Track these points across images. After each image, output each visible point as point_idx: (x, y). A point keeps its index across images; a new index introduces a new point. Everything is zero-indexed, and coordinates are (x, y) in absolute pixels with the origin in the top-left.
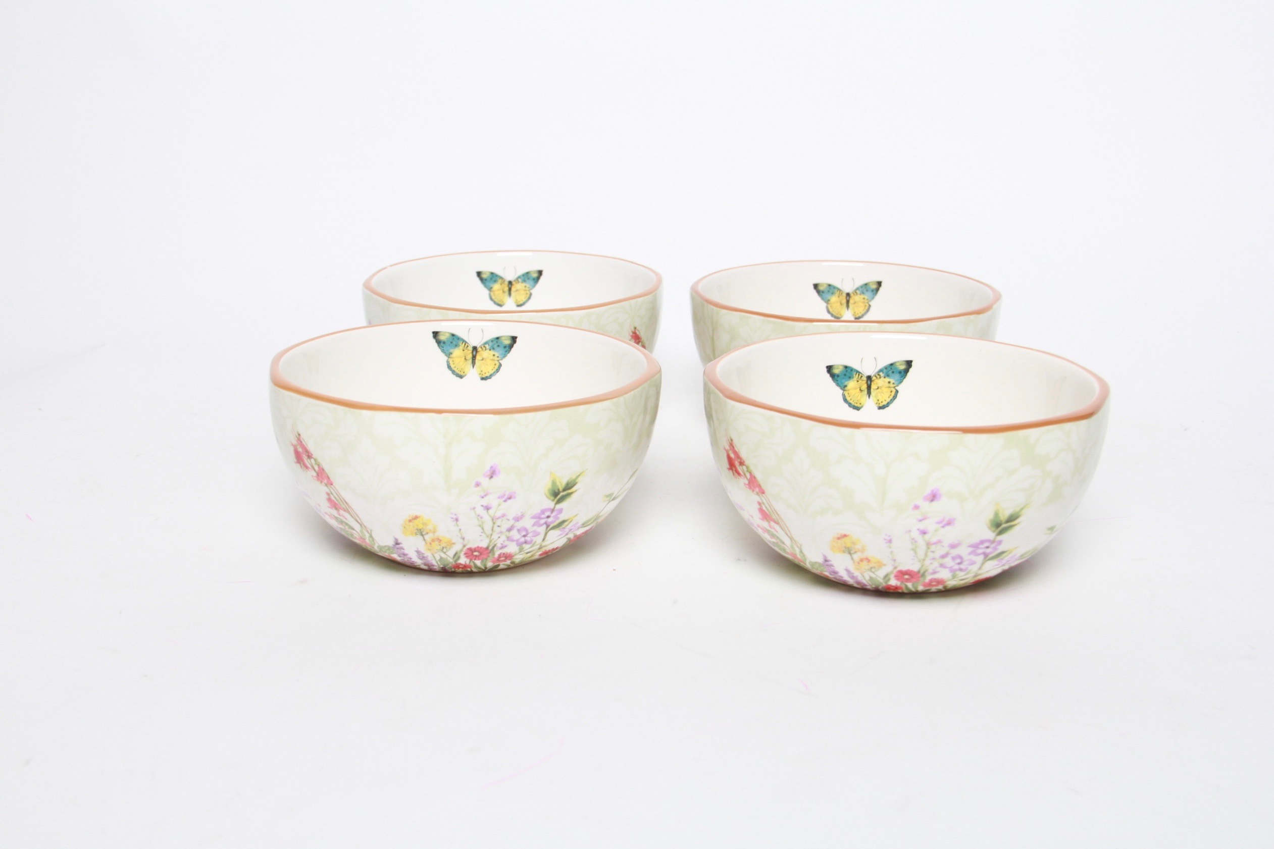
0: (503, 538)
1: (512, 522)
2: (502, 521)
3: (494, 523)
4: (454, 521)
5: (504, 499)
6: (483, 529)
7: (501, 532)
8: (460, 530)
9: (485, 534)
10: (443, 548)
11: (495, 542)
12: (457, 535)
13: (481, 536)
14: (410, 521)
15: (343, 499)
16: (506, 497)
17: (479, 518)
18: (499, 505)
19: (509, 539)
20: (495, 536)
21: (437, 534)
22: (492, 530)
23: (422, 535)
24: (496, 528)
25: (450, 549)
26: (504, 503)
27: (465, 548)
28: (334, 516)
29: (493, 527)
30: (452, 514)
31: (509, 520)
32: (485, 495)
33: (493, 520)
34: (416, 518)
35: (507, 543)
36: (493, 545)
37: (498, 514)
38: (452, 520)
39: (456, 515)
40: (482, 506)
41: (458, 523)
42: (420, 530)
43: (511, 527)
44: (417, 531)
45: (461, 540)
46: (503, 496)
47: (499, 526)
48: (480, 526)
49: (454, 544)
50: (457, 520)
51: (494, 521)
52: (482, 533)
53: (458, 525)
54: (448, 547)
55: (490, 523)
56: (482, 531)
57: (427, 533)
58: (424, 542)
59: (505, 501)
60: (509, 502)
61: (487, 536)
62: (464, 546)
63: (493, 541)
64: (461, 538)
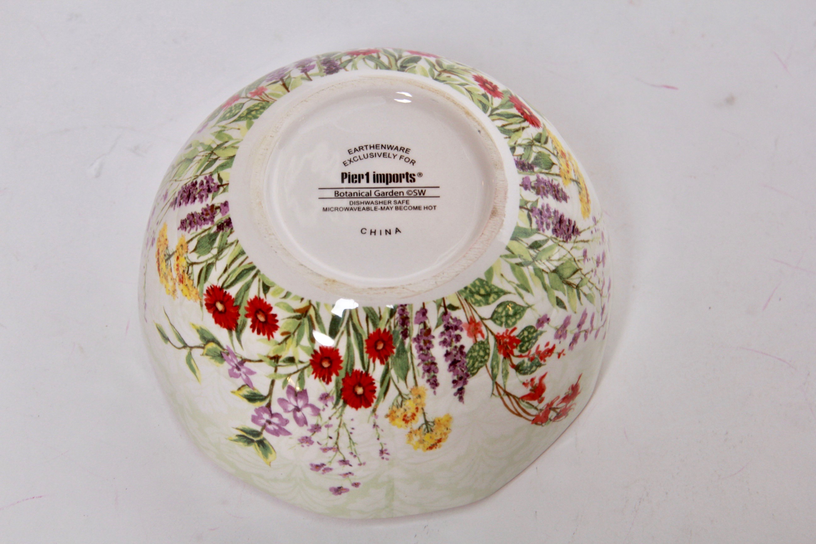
0: (325, 416)
1: (314, 439)
2: (327, 444)
3: (336, 443)
4: (386, 450)
5: (325, 467)
6: (350, 439)
7: (328, 426)
8: (378, 439)
9: (347, 431)
11: (335, 413)
12: (382, 430)
13: (353, 429)
14: (440, 440)
16: (322, 468)
17: (354, 454)
18: (330, 462)
19: (317, 412)
20: (335, 422)
22: (338, 434)
23: (426, 423)
24: (334, 435)
25: (393, 404)
26: (325, 463)
27: (373, 406)
29: (338, 438)
30: (387, 459)
31: (318, 443)
32: (347, 474)
33: (338, 448)
34: (431, 448)
35: (320, 405)
36: (338, 407)
37: (331, 453)
39: (383, 458)
40: (351, 465)
41: (380, 448)
42: (428, 432)
43: (315, 432)
45: (378, 422)
46: (326, 470)
47: (331, 438)
48: (354, 443)
49: (387, 416)
50: (382, 452)
51: (336, 446)
52: (351, 433)
53: (381, 444)
54: (395, 408)
55: (341, 444)
56: (351, 435)
57: (420, 429)
59: (323, 465)
60: (318, 463)
61: (344, 424)
62: (375, 412)
63: (338, 414)
64: (377, 426)
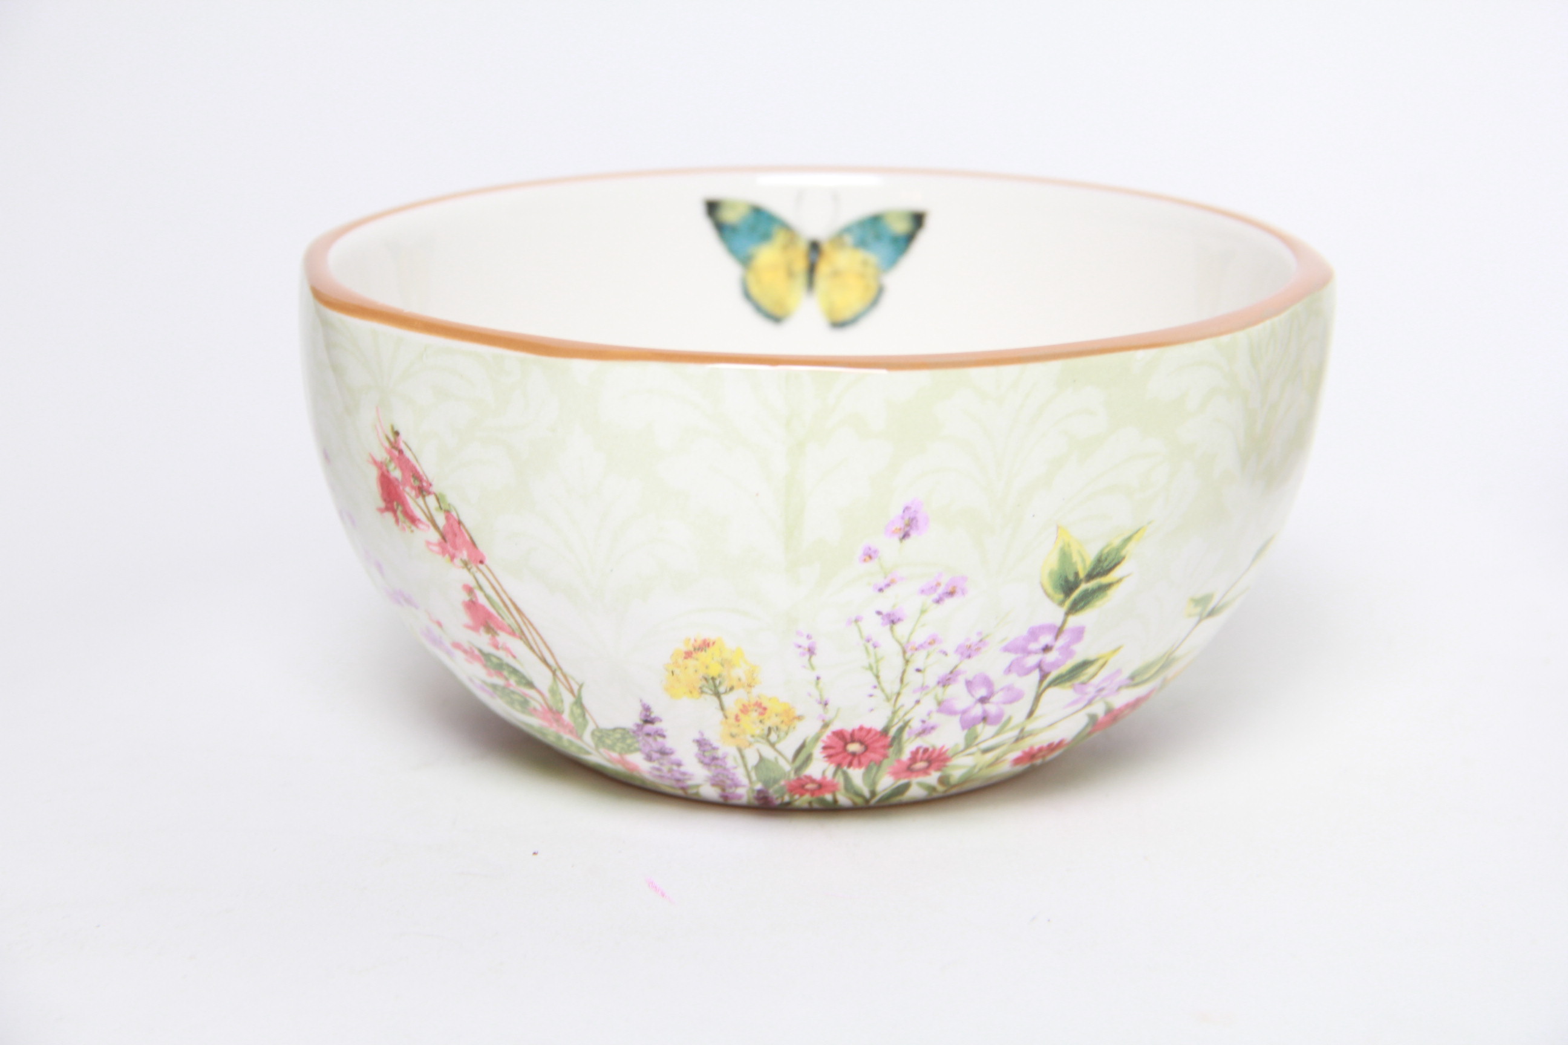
0: (929, 703)
1: (953, 659)
2: (928, 655)
3: (907, 662)
4: (803, 654)
5: (935, 596)
6: (877, 677)
7: (924, 688)
8: (818, 678)
9: (883, 690)
10: (770, 729)
11: (905, 714)
12: (810, 695)
13: (871, 696)
14: (688, 655)
15: (511, 600)
16: (940, 590)
17: (870, 646)
18: (923, 612)
19: (944, 707)
20: (907, 700)
21: (755, 691)
22: (902, 680)
23: (718, 695)
24: (912, 677)
25: (787, 733)
26: (935, 605)
27: (828, 732)
28: (480, 651)
29: (904, 672)
30: (799, 633)
31: (945, 653)
32: (888, 585)
33: (904, 652)
34: (705, 645)
35: (936, 718)
36: (901, 724)
37: (920, 637)
38: (800, 650)
39: (809, 637)
40: (879, 613)
41: (814, 659)
42: (713, 679)
43: (951, 672)
44: (704, 682)
45: (819, 709)
46: (934, 588)
47: (918, 670)
48: (871, 668)
49: (799, 718)
50: (811, 651)
51: (908, 655)
52: (875, 687)
53: (812, 667)
54: (784, 727)
55: (899, 661)
56: (874, 681)
57: (732, 689)
58: (720, 714)
59: (938, 601)
60: (949, 602)
61: (888, 699)
62: (826, 725)
63: (901, 713)
64: (820, 703)
